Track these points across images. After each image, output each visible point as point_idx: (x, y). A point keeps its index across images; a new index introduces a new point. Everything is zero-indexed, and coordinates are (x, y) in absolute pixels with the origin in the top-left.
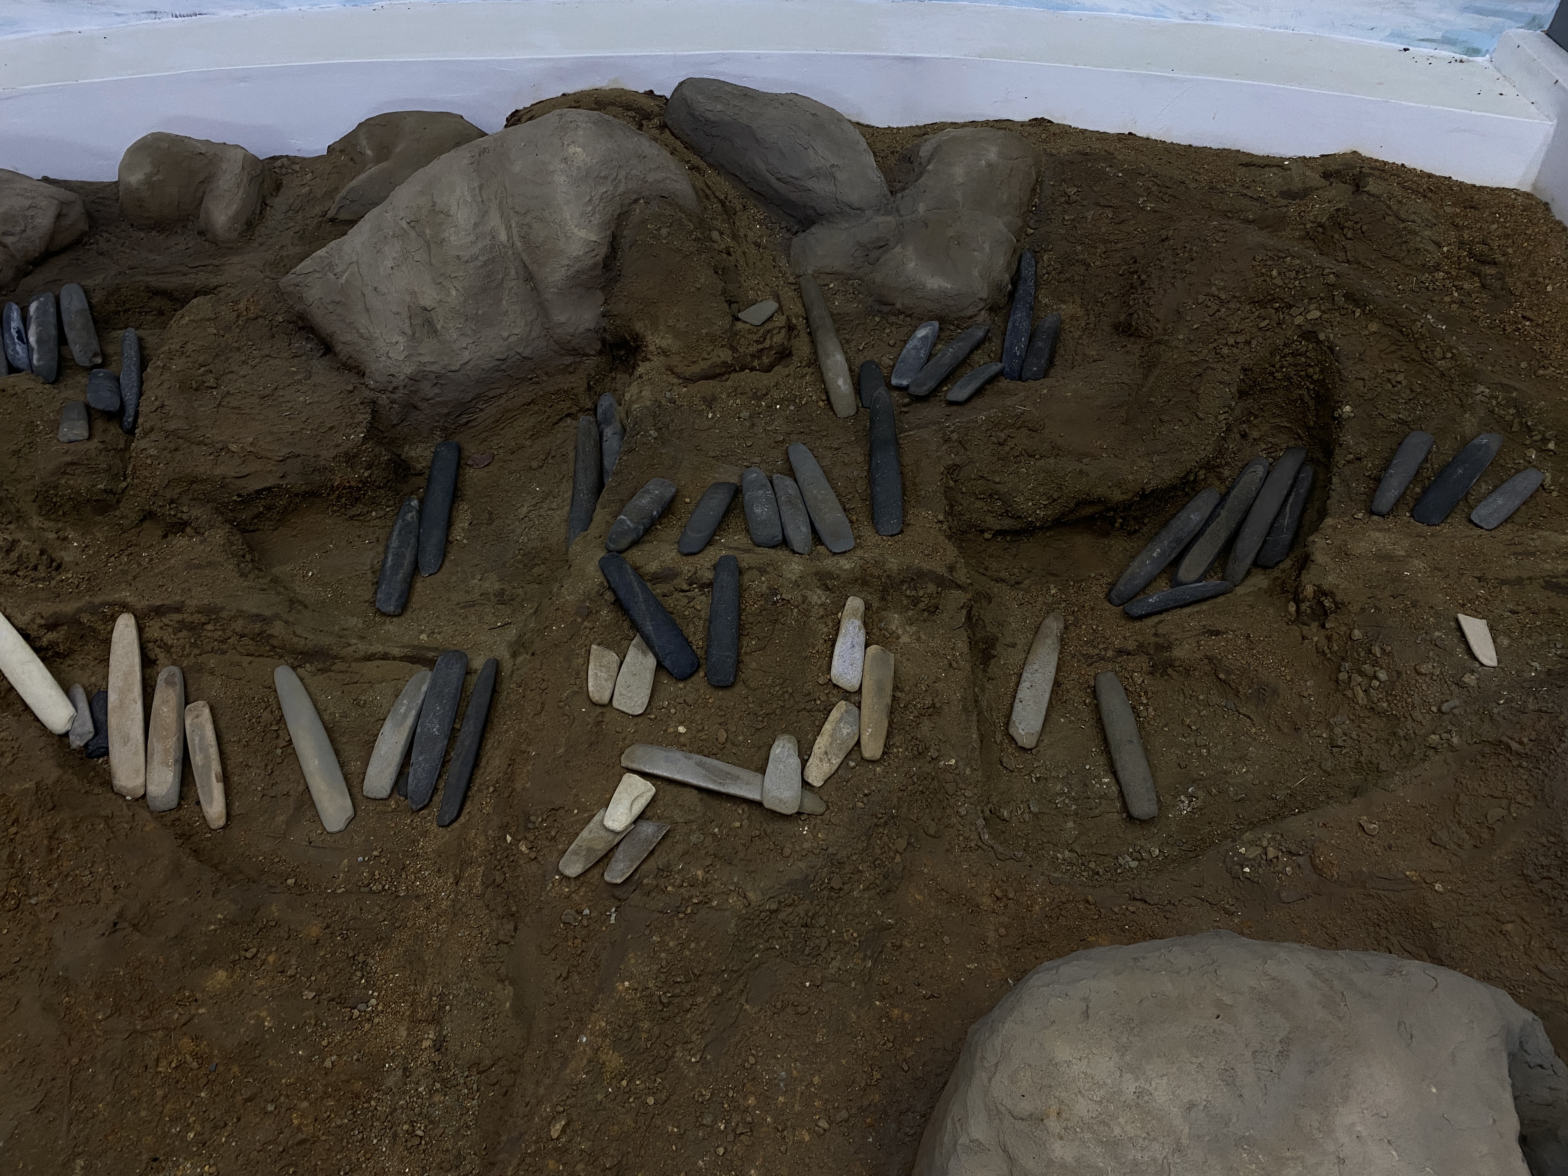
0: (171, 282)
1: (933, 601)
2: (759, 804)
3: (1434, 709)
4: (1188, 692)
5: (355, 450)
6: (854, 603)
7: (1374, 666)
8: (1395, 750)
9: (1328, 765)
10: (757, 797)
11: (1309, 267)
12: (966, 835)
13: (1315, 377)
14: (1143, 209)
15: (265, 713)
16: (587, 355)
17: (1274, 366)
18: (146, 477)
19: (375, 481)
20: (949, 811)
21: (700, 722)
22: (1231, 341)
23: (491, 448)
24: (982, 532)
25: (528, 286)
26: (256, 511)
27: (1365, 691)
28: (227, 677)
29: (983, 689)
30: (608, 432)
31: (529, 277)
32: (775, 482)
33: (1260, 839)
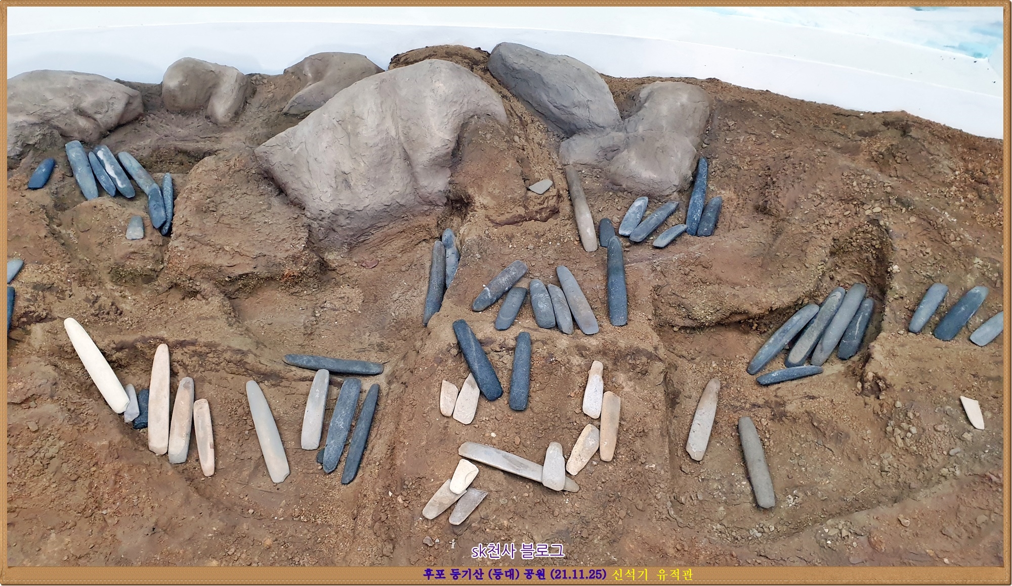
0: (190, 146)
1: (645, 367)
2: (540, 484)
3: (945, 453)
4: (794, 432)
5: (299, 254)
6: (597, 366)
7: (908, 424)
8: (921, 476)
9: (879, 482)
10: (539, 480)
11: (875, 181)
12: (660, 511)
13: (877, 246)
14: (774, 136)
15: (240, 409)
16: (437, 205)
17: (852, 238)
18: (176, 263)
19: (308, 273)
20: (651, 496)
21: (504, 431)
22: (827, 222)
23: (377, 257)
24: (673, 326)
25: (406, 163)
26: (237, 287)
27: (903, 439)
28: (219, 385)
29: (671, 422)
30: (449, 252)
31: (407, 158)
32: (549, 289)
33: (837, 524)
